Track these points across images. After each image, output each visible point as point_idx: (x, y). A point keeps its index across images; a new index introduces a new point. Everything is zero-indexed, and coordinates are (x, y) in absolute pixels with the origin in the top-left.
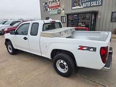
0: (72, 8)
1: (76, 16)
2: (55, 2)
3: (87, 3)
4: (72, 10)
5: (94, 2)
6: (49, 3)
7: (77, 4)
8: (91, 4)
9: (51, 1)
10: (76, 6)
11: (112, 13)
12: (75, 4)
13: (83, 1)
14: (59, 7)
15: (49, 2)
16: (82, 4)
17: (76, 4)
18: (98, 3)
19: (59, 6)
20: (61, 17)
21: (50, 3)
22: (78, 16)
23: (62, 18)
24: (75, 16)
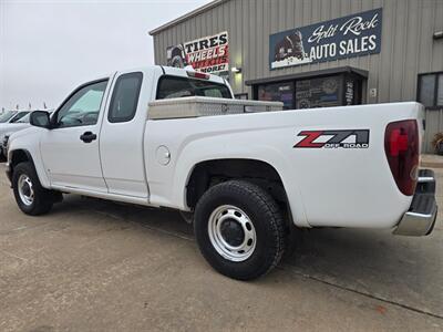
0: (270, 65)
1: (287, 88)
2: (209, 44)
3: (326, 46)
4: (273, 72)
5: (350, 41)
6: (189, 51)
7: (289, 51)
8: (338, 49)
9: (196, 44)
10: (286, 57)
11: (420, 76)
12: (282, 50)
13: (309, 41)
14: (225, 61)
15: (189, 46)
16: (308, 51)
17: (286, 52)
18: (363, 44)
19: (224, 59)
21: (192, 48)
22: (294, 91)
24: (281, 89)
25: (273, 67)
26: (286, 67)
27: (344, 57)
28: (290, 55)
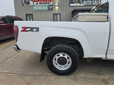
3: (89, 1)
4: (70, 7)
5: (96, 1)
14: (51, 1)
16: (83, 2)
18: (99, 2)
20: (54, 14)
23: (55, 16)
25: (71, 5)
26: (75, 6)
27: (93, 5)
28: (77, 2)
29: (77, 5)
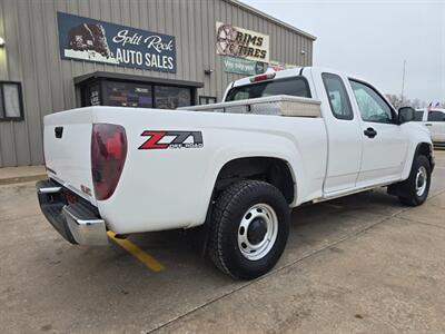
0: (62, 51)
3: (133, 52)
5: (154, 56)
10: (85, 49)
12: (78, 38)
13: (114, 40)
17: (85, 42)
18: (165, 62)
25: (66, 55)
26: (87, 61)
27: (150, 69)
28: (91, 48)
29: (92, 59)
